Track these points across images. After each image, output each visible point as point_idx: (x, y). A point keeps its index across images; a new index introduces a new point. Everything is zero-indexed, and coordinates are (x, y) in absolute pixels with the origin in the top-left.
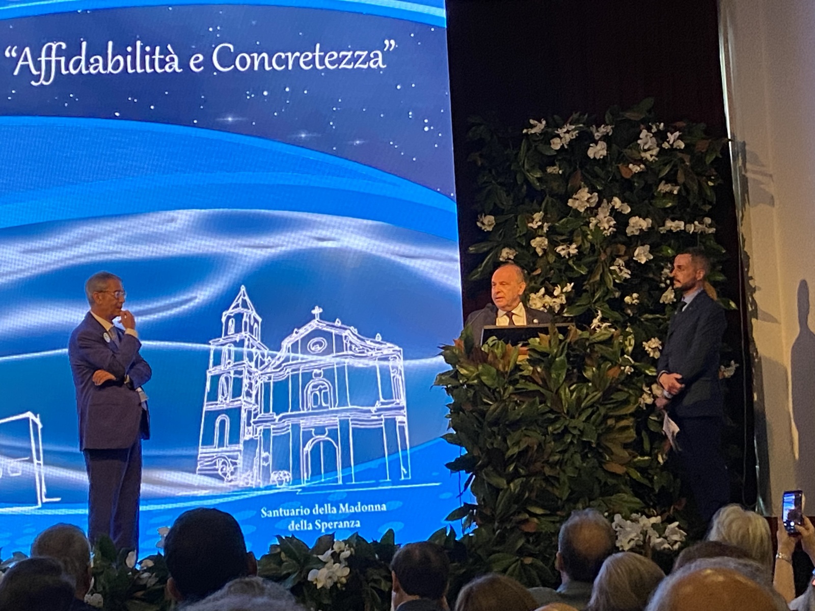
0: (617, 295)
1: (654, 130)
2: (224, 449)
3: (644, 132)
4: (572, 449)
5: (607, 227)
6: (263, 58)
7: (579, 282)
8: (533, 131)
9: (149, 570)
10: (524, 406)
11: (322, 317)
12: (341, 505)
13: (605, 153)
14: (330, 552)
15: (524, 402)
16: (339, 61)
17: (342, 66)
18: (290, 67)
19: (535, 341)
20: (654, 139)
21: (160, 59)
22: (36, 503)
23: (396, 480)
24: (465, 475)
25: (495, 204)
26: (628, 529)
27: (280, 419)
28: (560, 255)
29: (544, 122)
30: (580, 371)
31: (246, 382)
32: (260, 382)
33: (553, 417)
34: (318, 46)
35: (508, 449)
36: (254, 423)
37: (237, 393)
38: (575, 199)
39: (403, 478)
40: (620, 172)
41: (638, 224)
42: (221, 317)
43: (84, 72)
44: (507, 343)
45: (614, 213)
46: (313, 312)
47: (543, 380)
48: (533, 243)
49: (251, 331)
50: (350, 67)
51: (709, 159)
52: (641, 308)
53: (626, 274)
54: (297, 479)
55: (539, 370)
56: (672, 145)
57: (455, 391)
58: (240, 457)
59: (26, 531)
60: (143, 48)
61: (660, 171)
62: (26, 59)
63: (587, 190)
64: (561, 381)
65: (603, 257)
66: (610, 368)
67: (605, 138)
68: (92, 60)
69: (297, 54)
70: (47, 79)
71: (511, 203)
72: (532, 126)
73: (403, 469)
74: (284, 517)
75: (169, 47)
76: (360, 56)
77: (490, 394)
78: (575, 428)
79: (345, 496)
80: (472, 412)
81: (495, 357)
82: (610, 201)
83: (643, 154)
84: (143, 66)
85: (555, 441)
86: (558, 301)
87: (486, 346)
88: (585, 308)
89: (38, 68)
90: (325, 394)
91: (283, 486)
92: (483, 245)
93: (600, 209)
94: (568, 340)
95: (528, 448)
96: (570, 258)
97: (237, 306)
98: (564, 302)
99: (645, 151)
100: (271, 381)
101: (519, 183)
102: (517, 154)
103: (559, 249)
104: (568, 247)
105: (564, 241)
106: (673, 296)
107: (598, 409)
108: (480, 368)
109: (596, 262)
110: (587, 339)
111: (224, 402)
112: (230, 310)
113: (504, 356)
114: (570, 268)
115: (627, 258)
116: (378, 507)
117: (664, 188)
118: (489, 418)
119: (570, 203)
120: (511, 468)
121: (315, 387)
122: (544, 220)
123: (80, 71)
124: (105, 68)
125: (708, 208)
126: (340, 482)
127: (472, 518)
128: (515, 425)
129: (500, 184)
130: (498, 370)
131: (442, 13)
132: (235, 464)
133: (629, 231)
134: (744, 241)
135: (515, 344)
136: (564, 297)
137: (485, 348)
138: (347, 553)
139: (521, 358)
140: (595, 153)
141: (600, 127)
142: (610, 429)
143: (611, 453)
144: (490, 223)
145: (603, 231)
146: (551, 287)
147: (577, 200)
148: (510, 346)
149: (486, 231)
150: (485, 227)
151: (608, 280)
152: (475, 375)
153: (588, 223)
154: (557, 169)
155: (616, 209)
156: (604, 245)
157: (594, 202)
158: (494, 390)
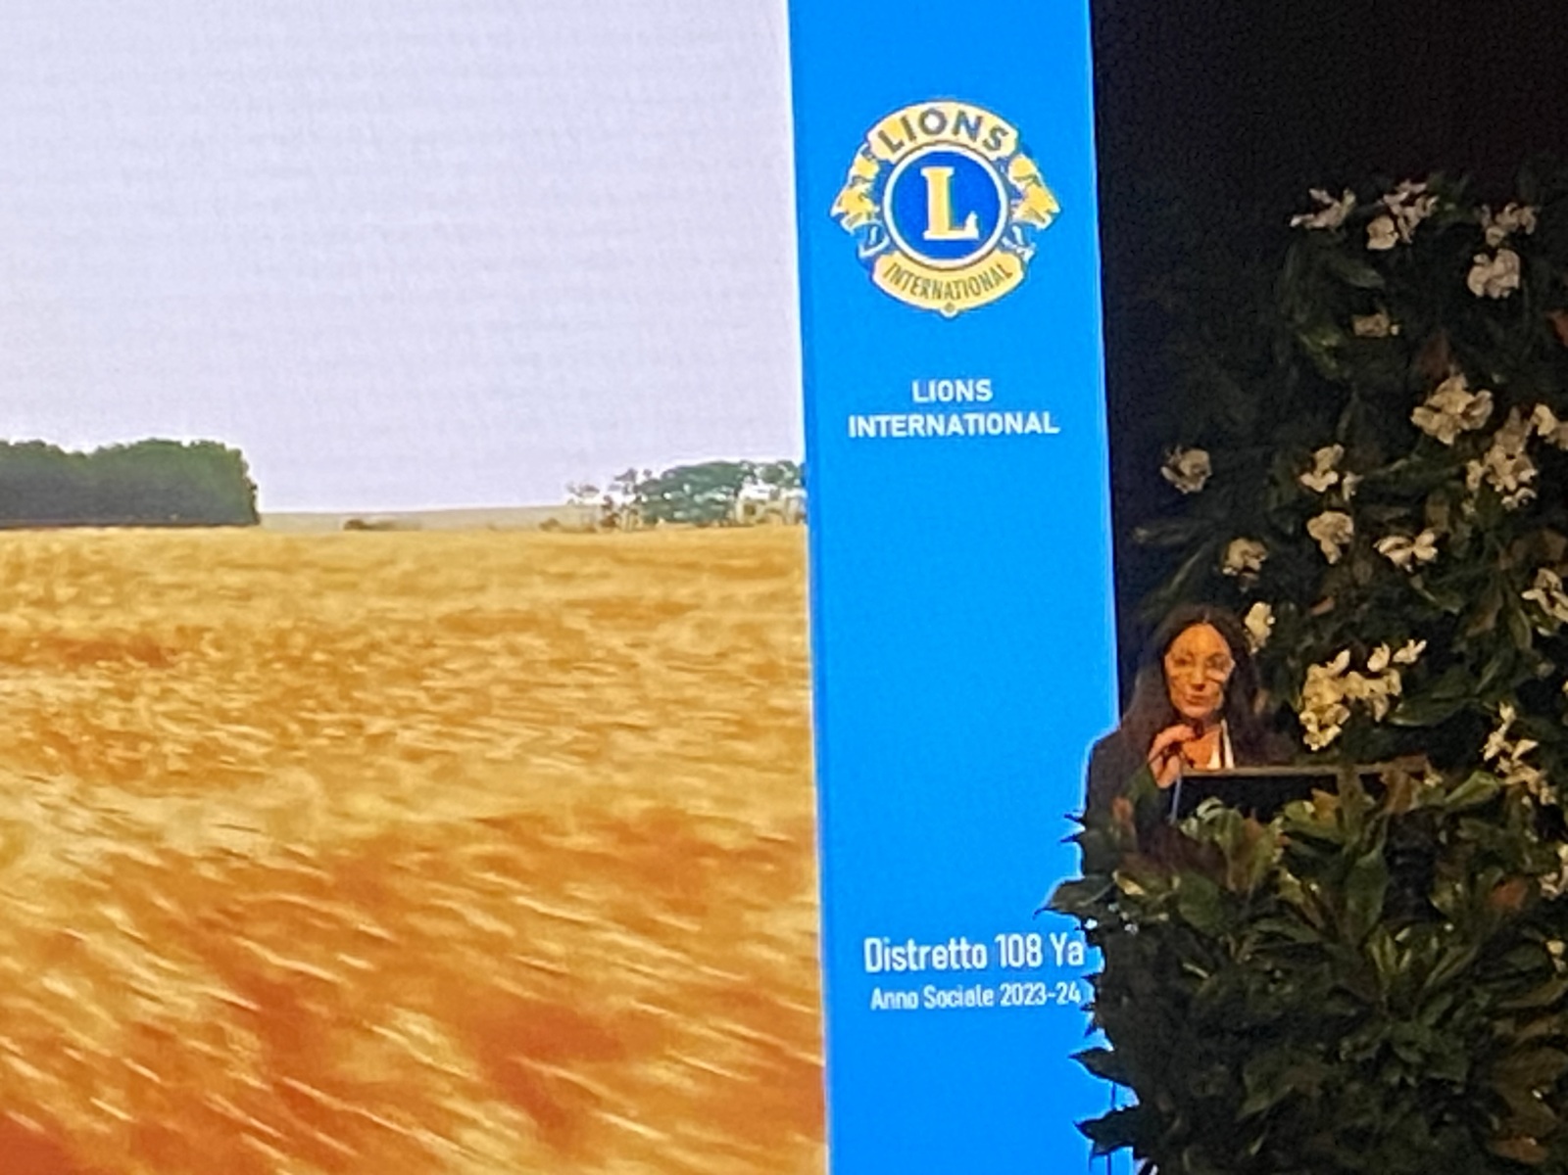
0: (1544, 669)
4: (1404, 1102)
7: (1440, 636)
8: (1321, 222)
10: (1289, 989)
13: (1515, 280)
15: (1288, 973)
19: (1301, 811)
24: (1131, 1162)
25: (1212, 422)
28: (1388, 560)
29: (1350, 199)
30: (1422, 893)
35: (1245, 1097)
38: (1431, 408)
44: (1246, 815)
45: (1537, 448)
48: (1315, 528)
53: (1564, 611)
55: (1315, 888)
57: (1108, 939)
63: (1460, 382)
64: (1372, 920)
65: (1503, 564)
66: (1501, 883)
67: (1517, 240)
71: (1253, 416)
72: (1318, 208)
78: (1410, 1045)
81: (1217, 853)
82: (1527, 414)
85: (1359, 1079)
86: (1379, 686)
87: (1194, 822)
88: (1454, 709)
92: (1172, 525)
93: (1499, 435)
95: (1296, 1096)
96: (1416, 570)
98: (1397, 691)
101: (1280, 361)
102: (1275, 282)
103: (1385, 545)
104: (1412, 541)
105: (1400, 522)
107: (1468, 992)
108: (1176, 882)
109: (1485, 580)
114: (1412, 597)
118: (1195, 1013)
119: (1418, 416)
120: (1255, 1149)
122: (1340, 467)
128: (1265, 1033)
129: (1227, 364)
130: (1223, 888)
135: (1265, 819)
136: (1395, 677)
137: (1190, 828)
140: (1488, 283)
141: (1501, 210)
142: (1504, 1045)
143: (1507, 1112)
144: (1197, 471)
145: (1500, 496)
146: (1363, 649)
147: (1437, 410)
148: (1252, 823)
149: (1185, 491)
150: (1185, 482)
151: (1517, 629)
152: (1162, 897)
153: (1463, 475)
154: (1385, 323)
155: (1544, 437)
156: (1508, 533)
157: (1481, 416)
158: (1213, 941)
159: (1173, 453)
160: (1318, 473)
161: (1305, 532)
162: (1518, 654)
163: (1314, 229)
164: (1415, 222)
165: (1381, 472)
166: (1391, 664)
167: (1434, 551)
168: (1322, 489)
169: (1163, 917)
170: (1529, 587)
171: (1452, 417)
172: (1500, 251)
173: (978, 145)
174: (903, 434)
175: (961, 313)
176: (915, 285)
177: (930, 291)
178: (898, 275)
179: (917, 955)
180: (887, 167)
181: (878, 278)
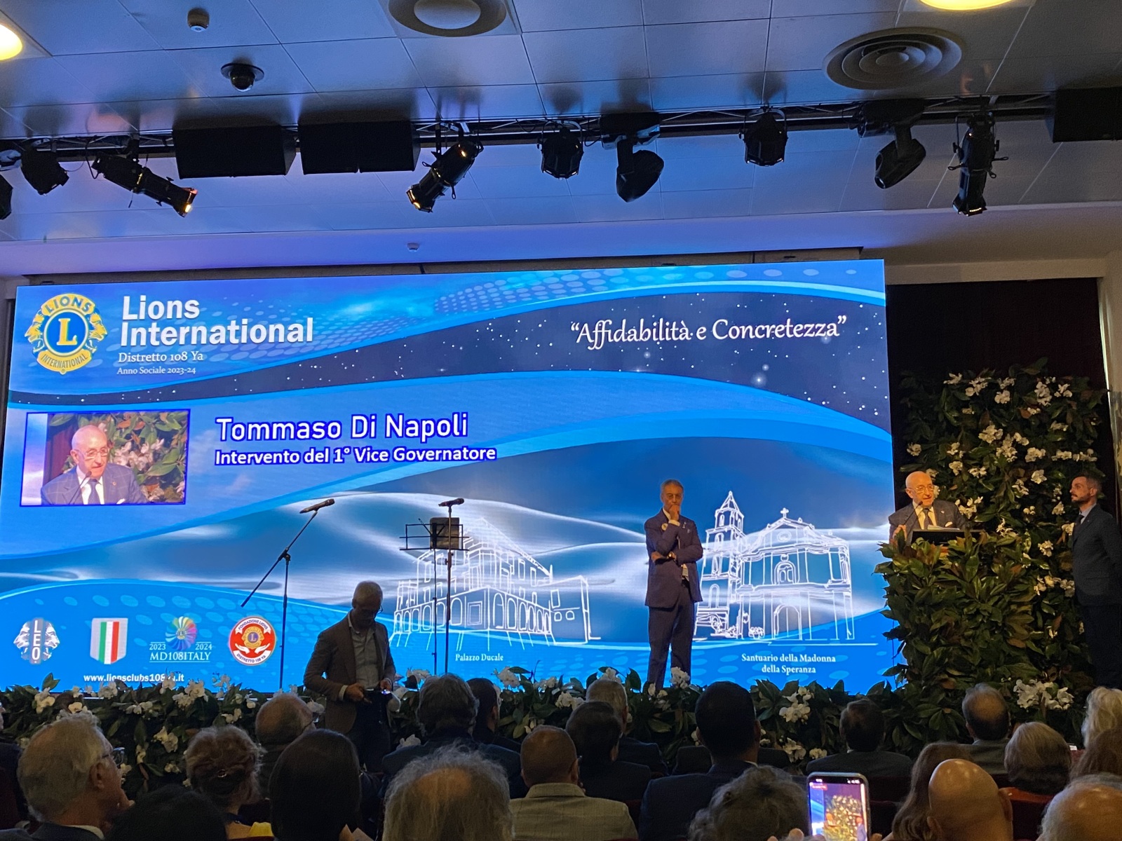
0: (1018, 507)
1: (1048, 382)
2: (716, 609)
3: (1040, 385)
4: (983, 627)
5: (1010, 455)
6: (749, 330)
7: (987, 497)
8: (952, 382)
9: (664, 698)
10: (945, 592)
11: (788, 516)
12: (801, 656)
13: (1008, 399)
14: (795, 694)
15: (944, 588)
16: (804, 331)
17: (806, 335)
18: (768, 336)
19: (953, 543)
20: (1047, 389)
21: (676, 331)
22: (584, 640)
23: (843, 640)
24: (898, 643)
25: (921, 437)
26: (1027, 692)
27: (756, 590)
28: (971, 476)
29: (960, 376)
30: (989, 567)
31: (732, 561)
32: (742, 562)
33: (967, 601)
34: (789, 320)
35: (932, 624)
36: (738, 591)
37: (725, 569)
38: (984, 433)
39: (848, 638)
40: (1020, 414)
41: (1035, 453)
42: (714, 514)
43: (624, 340)
44: (931, 543)
45: (1016, 445)
46: (782, 512)
47: (961, 574)
48: (951, 466)
49: (736, 524)
50: (812, 335)
51: (1092, 405)
52: (1037, 518)
53: (1025, 491)
54: (768, 633)
55: (956, 564)
56: (1062, 394)
57: (890, 579)
58: (727, 616)
59: (576, 660)
60: (664, 323)
61: (1053, 413)
62: (585, 332)
63: (994, 426)
64: (974, 574)
65: (1007, 478)
66: (1013, 565)
67: (1009, 388)
68: (629, 332)
69: (773, 326)
70: (599, 345)
71: (933, 435)
72: (951, 379)
73: (848, 632)
74: (759, 662)
75: (682, 322)
76: (819, 328)
77: (919, 583)
78: (985, 610)
79: (804, 649)
80: (904, 594)
81: (922, 554)
82: (1012, 435)
83: (1039, 401)
84: (664, 336)
85: (969, 620)
86: (970, 510)
87: (914, 544)
88: (992, 516)
89: (593, 337)
90: (790, 573)
91: (759, 638)
92: (912, 466)
93: (1004, 442)
94: (980, 543)
95: (948, 625)
96: (980, 478)
97: (726, 506)
98: (975, 511)
99: (1041, 398)
100: (750, 562)
101: (941, 420)
102: (939, 398)
103: (971, 471)
104: (979, 470)
105: (975, 465)
106: (1062, 509)
107: (1003, 596)
108: (910, 561)
109: (1001, 481)
110: (995, 543)
111: (716, 574)
112: (721, 509)
113: (929, 552)
114: (981, 486)
115: (1026, 479)
116: (829, 659)
117: (1055, 426)
118: (916, 599)
119: (980, 436)
120: (934, 639)
121: (782, 567)
122: (959, 448)
123: (621, 340)
124: (638, 337)
125: (1090, 442)
126: (801, 639)
127: (903, 675)
128: (938, 606)
129: (926, 421)
130: (924, 564)
131: (883, 296)
132: (723, 620)
133: (1027, 458)
134: (1120, 467)
135: (937, 544)
136: (975, 507)
137: (913, 546)
138: (808, 696)
139: (942, 554)
140: (1001, 400)
141: (1004, 380)
142: (1013, 613)
143: (1014, 631)
144: (917, 450)
145: (1006, 459)
146: (965, 499)
147: (986, 434)
148: (933, 546)
149: (914, 456)
150: (914, 453)
151: (1010, 496)
152: (906, 566)
153: (995, 452)
154: (971, 411)
155: (1018, 442)
156: (1008, 469)
157: (1000, 436)
158: (921, 579)
159: (910, 445)
160: (952, 450)
161: (948, 467)
162: (1010, 502)
163: (951, 385)
164: (980, 389)
165: (970, 451)
166: (973, 504)
167: (985, 473)
168: (953, 455)
169: (907, 572)
170: (1014, 484)
171: (991, 436)
172: (1004, 391)
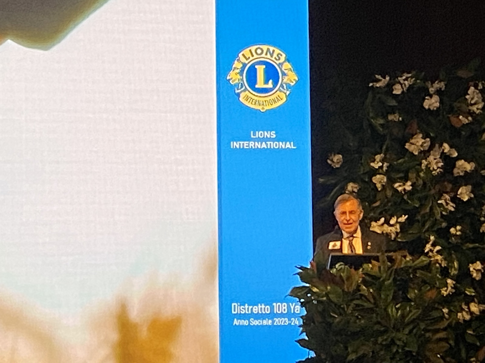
0: (444, 225)
1: (480, 87)
3: (472, 88)
5: (436, 168)
7: (412, 214)
8: (378, 85)
15: (363, 317)
20: (480, 95)
25: (343, 146)
28: (396, 191)
29: (388, 78)
38: (411, 143)
40: (450, 121)
41: (463, 167)
44: (351, 268)
45: (444, 157)
48: (374, 180)
52: (464, 238)
53: (451, 207)
63: (421, 136)
65: (433, 192)
67: (439, 92)
71: (356, 144)
72: (378, 81)
78: (400, 340)
81: (342, 279)
82: (441, 145)
83: (470, 108)
86: (393, 229)
87: (335, 270)
88: (416, 236)
92: (331, 178)
93: (431, 153)
95: (364, 356)
96: (405, 193)
98: (399, 230)
99: (472, 105)
101: (365, 127)
102: (364, 103)
103: (396, 185)
104: (404, 184)
105: (401, 178)
108: (329, 288)
109: (426, 198)
114: (405, 202)
115: (452, 194)
118: (334, 328)
119: (407, 146)
122: (383, 161)
129: (349, 128)
130: (343, 291)
133: (455, 171)
136: (398, 226)
140: (430, 105)
141: (434, 82)
142: (428, 340)
144: (338, 161)
145: (432, 171)
146: (388, 217)
147: (413, 144)
148: (353, 270)
149: (334, 167)
150: (335, 164)
151: (436, 212)
152: (324, 293)
153: (420, 164)
154: (398, 117)
155: (446, 153)
156: (433, 183)
157: (427, 146)
158: (340, 306)
159: (331, 155)
160: (376, 162)
161: (371, 181)
162: (436, 220)
163: (377, 87)
164: (407, 86)
165: (395, 163)
166: (397, 222)
167: (411, 187)
168: (377, 168)
169: (325, 299)
170: (439, 199)
171: (417, 146)
172: (434, 96)
173: (273, 59)
174: (248, 147)
175: (267, 110)
176: (252, 101)
177: (257, 103)
178: (247, 98)
179: (248, 308)
180: (245, 65)
181: (240, 99)
